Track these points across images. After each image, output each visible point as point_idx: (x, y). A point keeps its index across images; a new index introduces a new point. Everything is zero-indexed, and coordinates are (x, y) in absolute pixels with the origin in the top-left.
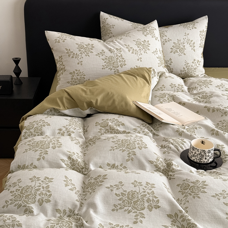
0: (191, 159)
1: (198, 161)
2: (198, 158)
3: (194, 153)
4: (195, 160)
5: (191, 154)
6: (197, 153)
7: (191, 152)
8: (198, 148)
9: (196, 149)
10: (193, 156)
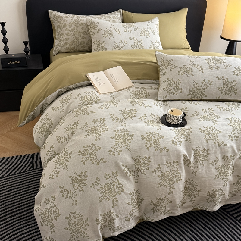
0: (171, 123)
1: (177, 123)
2: (176, 122)
3: (173, 120)
4: (175, 123)
5: (171, 120)
6: (176, 118)
7: (171, 119)
8: (176, 116)
9: (175, 116)
10: (173, 121)
